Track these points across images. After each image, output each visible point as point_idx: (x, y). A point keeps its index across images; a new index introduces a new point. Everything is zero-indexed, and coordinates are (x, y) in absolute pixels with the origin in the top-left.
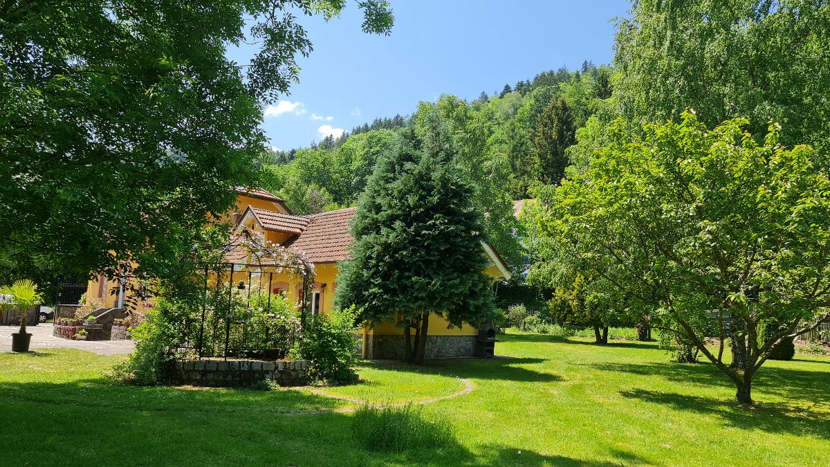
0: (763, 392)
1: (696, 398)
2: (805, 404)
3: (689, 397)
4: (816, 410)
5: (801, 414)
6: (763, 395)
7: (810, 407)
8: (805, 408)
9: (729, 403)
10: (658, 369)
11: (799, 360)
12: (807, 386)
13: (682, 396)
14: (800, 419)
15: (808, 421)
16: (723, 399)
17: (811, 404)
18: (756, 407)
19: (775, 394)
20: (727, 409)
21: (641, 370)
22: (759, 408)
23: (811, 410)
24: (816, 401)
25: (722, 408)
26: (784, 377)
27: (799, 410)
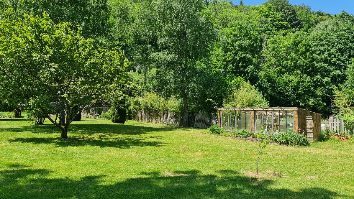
0: (71, 133)
1: (45, 138)
2: (86, 135)
3: (41, 138)
4: (89, 137)
5: (84, 139)
6: (71, 134)
7: (87, 136)
8: (86, 137)
9: (59, 139)
10: (26, 129)
11: (83, 121)
12: (86, 129)
13: (38, 138)
14: (84, 141)
15: (87, 141)
16: (56, 137)
17: (88, 135)
18: (69, 138)
19: (75, 133)
20: (58, 141)
21: (18, 130)
22: (70, 139)
23: (88, 137)
24: (89, 134)
25: (55, 141)
26: (78, 127)
27: (84, 138)
